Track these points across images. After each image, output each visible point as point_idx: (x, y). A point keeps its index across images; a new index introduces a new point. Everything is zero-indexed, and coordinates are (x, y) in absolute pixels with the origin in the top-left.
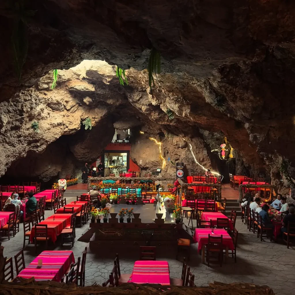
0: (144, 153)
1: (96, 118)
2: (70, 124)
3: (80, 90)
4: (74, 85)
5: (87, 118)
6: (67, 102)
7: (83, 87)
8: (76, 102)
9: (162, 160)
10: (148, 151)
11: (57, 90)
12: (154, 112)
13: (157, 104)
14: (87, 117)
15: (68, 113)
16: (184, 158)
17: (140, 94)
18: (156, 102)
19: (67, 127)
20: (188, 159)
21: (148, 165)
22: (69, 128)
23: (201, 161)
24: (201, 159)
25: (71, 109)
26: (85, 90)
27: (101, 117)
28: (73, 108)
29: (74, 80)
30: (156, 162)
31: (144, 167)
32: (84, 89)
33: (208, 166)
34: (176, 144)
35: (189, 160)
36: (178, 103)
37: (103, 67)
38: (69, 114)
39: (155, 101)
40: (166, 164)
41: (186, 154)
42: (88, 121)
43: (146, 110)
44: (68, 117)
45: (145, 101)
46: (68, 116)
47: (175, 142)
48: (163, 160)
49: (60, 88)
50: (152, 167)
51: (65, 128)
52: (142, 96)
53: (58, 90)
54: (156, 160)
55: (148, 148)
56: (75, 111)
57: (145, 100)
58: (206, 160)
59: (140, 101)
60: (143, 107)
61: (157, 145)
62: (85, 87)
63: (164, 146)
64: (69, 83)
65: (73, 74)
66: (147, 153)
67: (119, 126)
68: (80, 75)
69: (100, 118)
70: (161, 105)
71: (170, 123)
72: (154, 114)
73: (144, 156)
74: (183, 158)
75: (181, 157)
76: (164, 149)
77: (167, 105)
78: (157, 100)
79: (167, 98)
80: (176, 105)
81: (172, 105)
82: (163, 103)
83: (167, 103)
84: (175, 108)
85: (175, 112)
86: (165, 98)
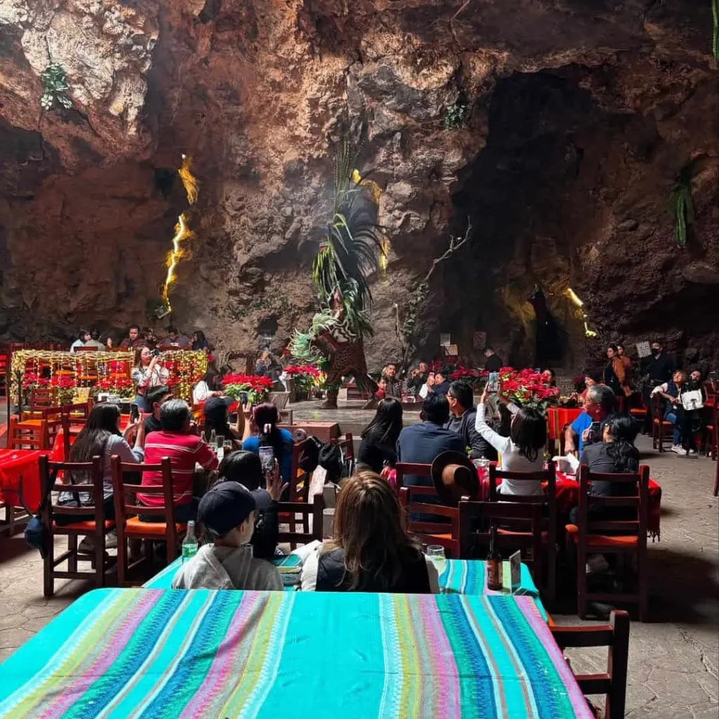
13: (16, 20)
18: (17, 10)
36: (122, 57)
39: (17, 5)
70: (26, 34)
77: (53, 47)
78: (27, 7)
79: (60, 17)
80: (107, 63)
81: (86, 54)
82: (37, 29)
83: (59, 35)
84: (97, 72)
85: (79, 86)
86: (53, 13)
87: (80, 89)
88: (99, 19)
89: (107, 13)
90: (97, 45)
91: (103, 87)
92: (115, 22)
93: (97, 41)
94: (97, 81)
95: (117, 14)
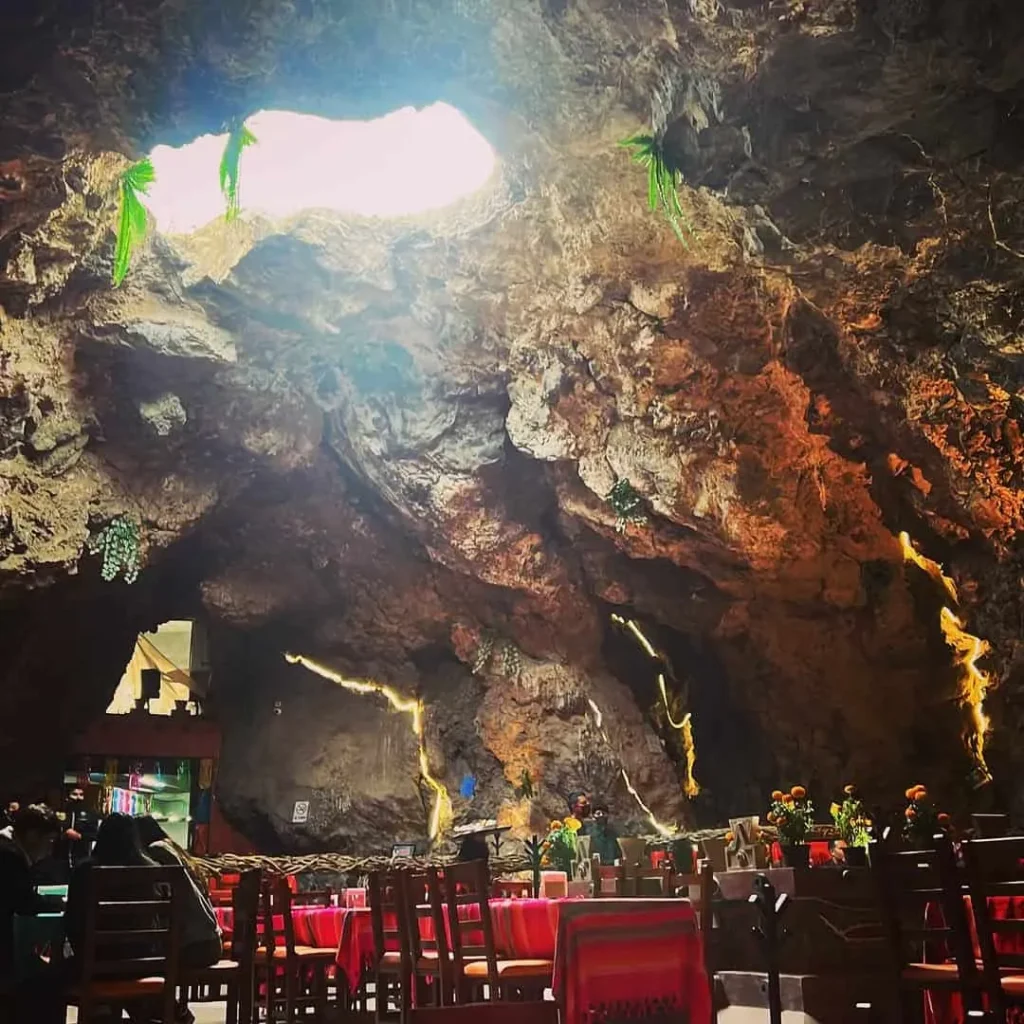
0: (318, 763)
1: (160, 529)
2: (38, 535)
3: (159, 347)
4: (132, 317)
5: (117, 517)
6: (47, 405)
7: (178, 334)
8: (87, 421)
9: (426, 794)
10: (344, 751)
11: (35, 324)
12: (482, 515)
13: (565, 452)
14: (118, 511)
15: (34, 475)
16: (575, 767)
17: (447, 412)
18: (562, 443)
19: (20, 549)
20: (600, 770)
21: (344, 823)
22: (28, 554)
23: (643, 784)
24: (644, 775)
25: (55, 448)
26: (188, 350)
27: (185, 525)
28: (64, 449)
29: (137, 291)
30: (396, 808)
31: (326, 838)
32: (184, 344)
33: (669, 809)
34: (536, 694)
35: (603, 777)
36: (687, 448)
37: (353, 237)
38: (37, 481)
39: (561, 438)
40: (451, 815)
41: (588, 745)
42: (120, 538)
43: (456, 496)
44: (26, 497)
45: (467, 452)
46: (29, 489)
47: (535, 681)
48: (434, 792)
49: (53, 320)
50: (364, 839)
51: (8, 552)
52: (455, 425)
53: (41, 324)
54: (400, 795)
55: (341, 736)
56: (69, 470)
57: (463, 447)
58: (662, 782)
59: (436, 451)
60: (445, 480)
61: (401, 713)
62: (192, 332)
63: (437, 719)
64: (105, 303)
65: (149, 254)
66: (343, 761)
67: (229, 600)
68: (183, 268)
69: (178, 527)
70: (582, 461)
71: (530, 584)
72: (483, 522)
73: (321, 777)
74: (568, 769)
75: (556, 761)
76: (442, 732)
77: (615, 464)
78: (572, 436)
79: (616, 430)
80: (673, 461)
81: (647, 460)
82: (594, 453)
83: (617, 450)
84: (662, 475)
85: (655, 496)
86: (608, 429)
87: (657, 499)
88: (647, 419)
89: (650, 409)
90: (656, 446)
91: (674, 490)
92: (661, 415)
93: (655, 441)
94: (665, 486)
95: (660, 405)
